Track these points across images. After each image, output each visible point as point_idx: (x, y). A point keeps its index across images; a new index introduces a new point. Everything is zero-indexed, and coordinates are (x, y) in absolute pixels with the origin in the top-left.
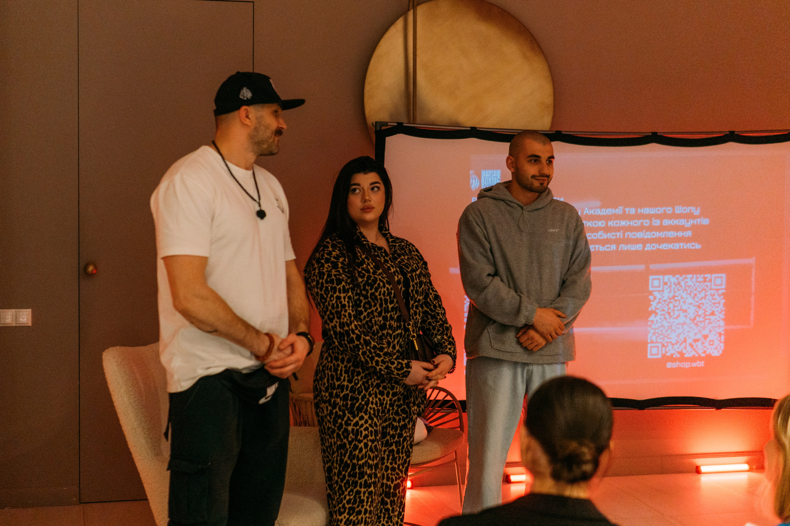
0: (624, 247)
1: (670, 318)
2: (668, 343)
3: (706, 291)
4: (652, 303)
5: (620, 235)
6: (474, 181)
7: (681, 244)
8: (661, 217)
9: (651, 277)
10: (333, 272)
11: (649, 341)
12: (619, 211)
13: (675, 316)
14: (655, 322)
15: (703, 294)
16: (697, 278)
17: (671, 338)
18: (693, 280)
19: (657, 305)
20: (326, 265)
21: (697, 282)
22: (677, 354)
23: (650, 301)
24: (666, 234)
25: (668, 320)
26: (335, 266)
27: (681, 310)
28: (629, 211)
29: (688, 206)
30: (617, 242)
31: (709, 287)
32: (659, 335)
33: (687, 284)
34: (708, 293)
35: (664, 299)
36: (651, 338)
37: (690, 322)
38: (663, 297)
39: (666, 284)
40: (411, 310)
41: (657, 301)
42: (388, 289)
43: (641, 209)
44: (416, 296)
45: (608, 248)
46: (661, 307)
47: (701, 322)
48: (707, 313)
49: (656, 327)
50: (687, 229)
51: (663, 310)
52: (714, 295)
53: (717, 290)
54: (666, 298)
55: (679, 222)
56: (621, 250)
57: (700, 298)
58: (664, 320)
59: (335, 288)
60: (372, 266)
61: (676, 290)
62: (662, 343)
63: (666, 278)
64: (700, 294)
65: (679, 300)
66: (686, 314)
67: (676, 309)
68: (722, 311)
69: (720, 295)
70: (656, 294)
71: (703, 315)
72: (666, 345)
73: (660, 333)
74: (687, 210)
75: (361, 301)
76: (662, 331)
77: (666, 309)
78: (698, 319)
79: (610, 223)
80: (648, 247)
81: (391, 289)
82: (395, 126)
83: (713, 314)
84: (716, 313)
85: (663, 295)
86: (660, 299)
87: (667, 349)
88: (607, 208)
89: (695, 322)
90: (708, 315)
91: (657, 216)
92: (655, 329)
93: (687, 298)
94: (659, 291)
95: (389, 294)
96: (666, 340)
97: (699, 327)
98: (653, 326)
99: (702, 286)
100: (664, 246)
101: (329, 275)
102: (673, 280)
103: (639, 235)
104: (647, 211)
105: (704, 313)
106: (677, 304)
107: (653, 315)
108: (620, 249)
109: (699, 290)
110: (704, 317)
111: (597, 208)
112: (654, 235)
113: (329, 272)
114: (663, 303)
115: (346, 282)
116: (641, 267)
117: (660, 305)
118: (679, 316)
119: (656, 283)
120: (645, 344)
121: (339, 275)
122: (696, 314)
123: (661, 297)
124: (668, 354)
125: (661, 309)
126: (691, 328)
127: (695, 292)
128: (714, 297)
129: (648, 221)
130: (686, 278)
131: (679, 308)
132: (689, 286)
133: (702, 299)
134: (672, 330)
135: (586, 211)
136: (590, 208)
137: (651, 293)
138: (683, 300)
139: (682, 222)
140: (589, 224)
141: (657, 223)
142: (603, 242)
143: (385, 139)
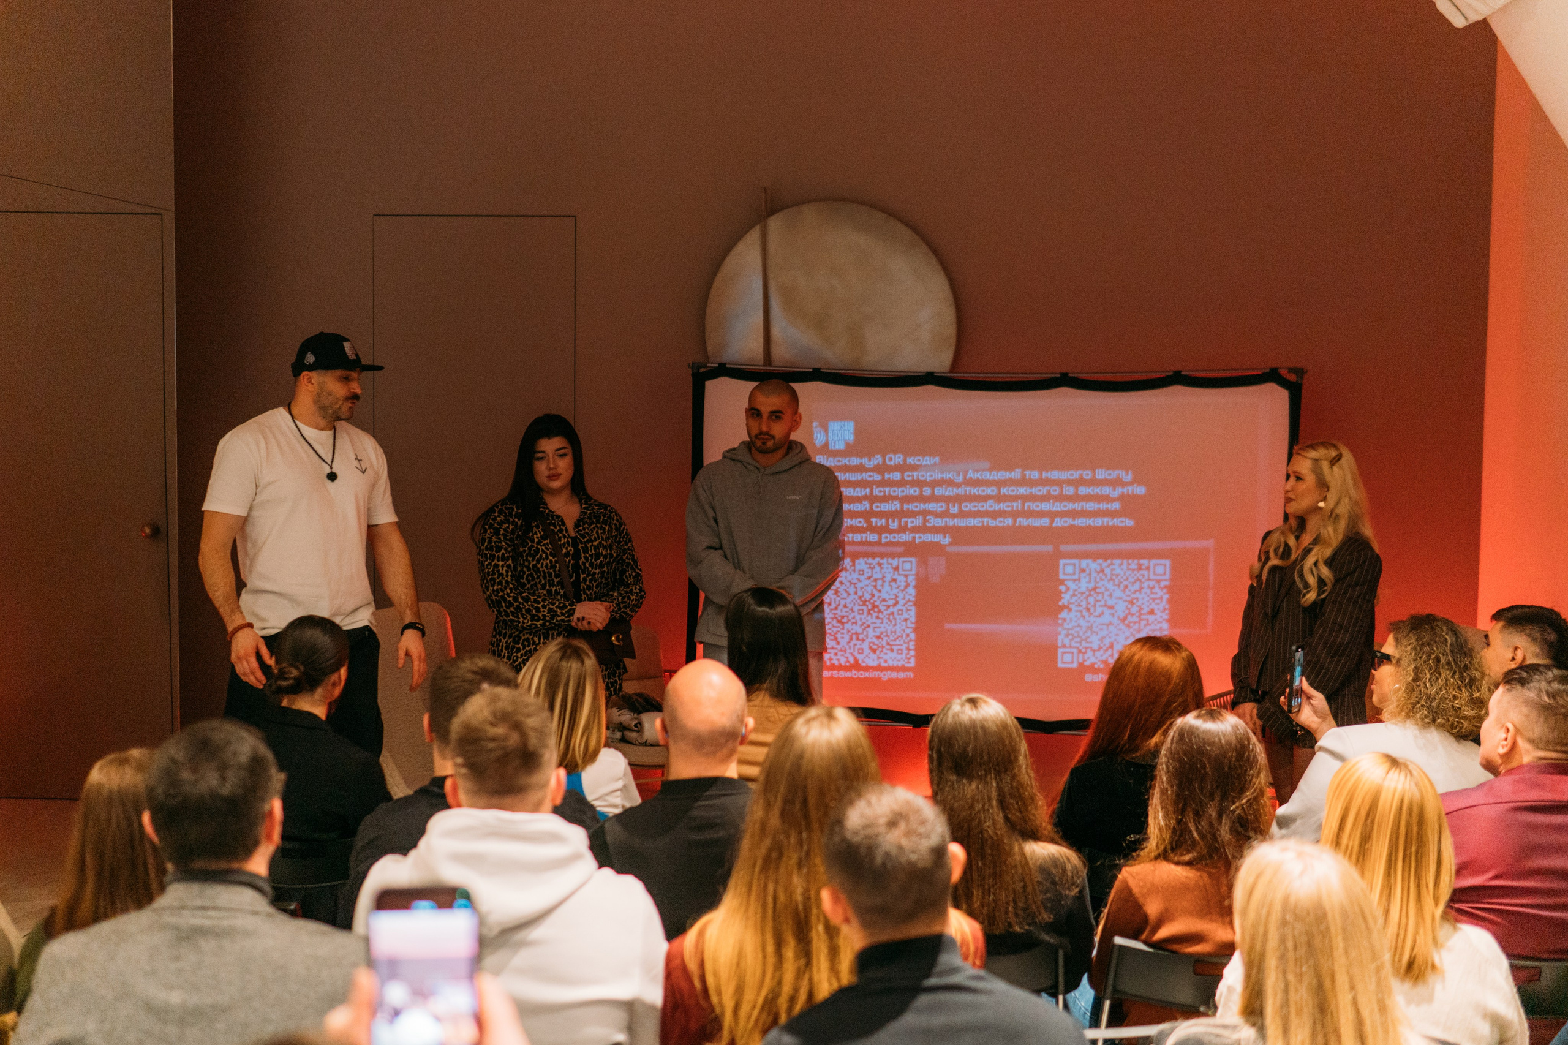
0: (1022, 521)
1: (1089, 617)
2: (1086, 648)
3: (1142, 582)
4: (1063, 595)
5: (1017, 506)
6: (819, 435)
7: (1105, 520)
8: (1076, 483)
9: (1062, 562)
10: (494, 539)
11: (1060, 644)
12: (1016, 474)
13: (1097, 613)
14: (1068, 621)
15: (1137, 586)
16: (1129, 564)
17: (1091, 642)
18: (1122, 567)
19: (1071, 598)
21: (1129, 569)
22: (1099, 663)
23: (1061, 592)
24: (1082, 506)
25: (1087, 618)
26: (497, 532)
27: (1106, 605)
28: (1030, 475)
29: (1114, 469)
30: (1015, 514)
31: (1146, 577)
32: (1074, 637)
33: (1114, 572)
34: (1145, 585)
35: (1080, 590)
36: (1063, 641)
37: (1118, 622)
38: (1079, 588)
39: (1083, 571)
40: (582, 584)
41: (1071, 592)
42: (551, 561)
43: (1047, 472)
45: (1001, 522)
46: (1076, 601)
47: (1135, 623)
48: (1142, 612)
49: (1070, 626)
50: (1113, 500)
51: (1080, 605)
52: (1153, 588)
53: (1158, 581)
54: (1083, 589)
55: (1101, 490)
56: (1020, 527)
57: (1132, 591)
58: (1081, 619)
59: (494, 555)
60: (539, 535)
61: (1098, 579)
62: (1078, 648)
63: (1084, 563)
64: (1133, 585)
65: (1103, 594)
66: (1112, 611)
67: (1098, 604)
68: (1165, 609)
69: (1162, 589)
70: (1070, 584)
71: (1137, 614)
72: (1083, 650)
73: (1076, 635)
74: (1113, 474)
75: (524, 573)
76: (1078, 632)
77: (1084, 603)
78: (1129, 618)
79: (1004, 491)
80: (1058, 523)
82: (716, 367)
83: (1152, 612)
84: (1156, 611)
85: (1079, 585)
86: (1076, 590)
87: (1086, 656)
88: (998, 470)
89: (1126, 622)
90: (1144, 614)
91: (1069, 482)
92: (1068, 629)
93: (1114, 590)
94: (1074, 580)
95: (554, 567)
96: (1084, 644)
97: (1131, 630)
98: (1066, 626)
99: (1135, 575)
100: (1080, 522)
101: (490, 542)
102: (1094, 565)
103: (1045, 506)
104: (1055, 475)
105: (1140, 611)
106: (1100, 597)
107: (1066, 611)
108: (1017, 524)
109: (1131, 580)
110: (1139, 616)
111: (984, 470)
112: (1066, 506)
113: (490, 538)
114: (1079, 595)
116: (1049, 548)
117: (1075, 598)
118: (1103, 613)
119: (1069, 569)
120: (1056, 648)
121: (499, 543)
122: (1127, 612)
123: (1077, 588)
124: (1087, 663)
125: (1076, 603)
126: (1120, 630)
127: (1126, 583)
128: (1154, 591)
129: (1056, 488)
130: (1112, 564)
131: (1103, 603)
132: (1117, 575)
133: (1135, 592)
134: (1093, 632)
135: (971, 474)
136: (976, 471)
137: (1062, 582)
138: (1108, 593)
139: (1106, 490)
140: (975, 491)
141: (1069, 490)
142: (994, 515)
143: (704, 384)
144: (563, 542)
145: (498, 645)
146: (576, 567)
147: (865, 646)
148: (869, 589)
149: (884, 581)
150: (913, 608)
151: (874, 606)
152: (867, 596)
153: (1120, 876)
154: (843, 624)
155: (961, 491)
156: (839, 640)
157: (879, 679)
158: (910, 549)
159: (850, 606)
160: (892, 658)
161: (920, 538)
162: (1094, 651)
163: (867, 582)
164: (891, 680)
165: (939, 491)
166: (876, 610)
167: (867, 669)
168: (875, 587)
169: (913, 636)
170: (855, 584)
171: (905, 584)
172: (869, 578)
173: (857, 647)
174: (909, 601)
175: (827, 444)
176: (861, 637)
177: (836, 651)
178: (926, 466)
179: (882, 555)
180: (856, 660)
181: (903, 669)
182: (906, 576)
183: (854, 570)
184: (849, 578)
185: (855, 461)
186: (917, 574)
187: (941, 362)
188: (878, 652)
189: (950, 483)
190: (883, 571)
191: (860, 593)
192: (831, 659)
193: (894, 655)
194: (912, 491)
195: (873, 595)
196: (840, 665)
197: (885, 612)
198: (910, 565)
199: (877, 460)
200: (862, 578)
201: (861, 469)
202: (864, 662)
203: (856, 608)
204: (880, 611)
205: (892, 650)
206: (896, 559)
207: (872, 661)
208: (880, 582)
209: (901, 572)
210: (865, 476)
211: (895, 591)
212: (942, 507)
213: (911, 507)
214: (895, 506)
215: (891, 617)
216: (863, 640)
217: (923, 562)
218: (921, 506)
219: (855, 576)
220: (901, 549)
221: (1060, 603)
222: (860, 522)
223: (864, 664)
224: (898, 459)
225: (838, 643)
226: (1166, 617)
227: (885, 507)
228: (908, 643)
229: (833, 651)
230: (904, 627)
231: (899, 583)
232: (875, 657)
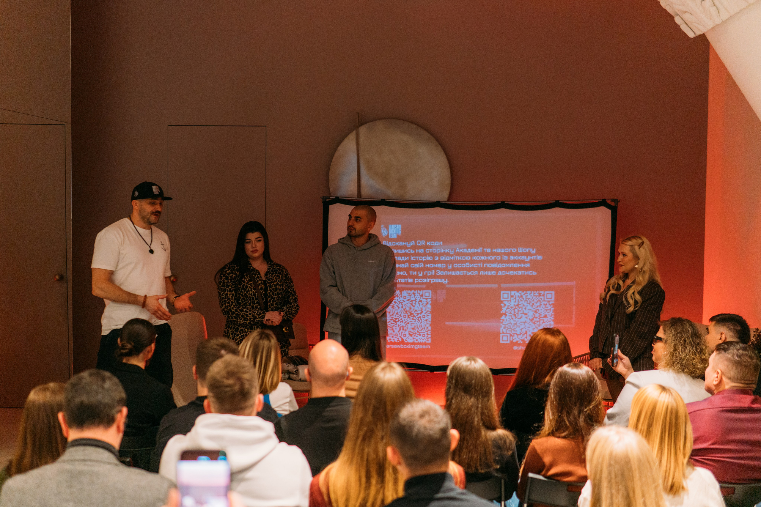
0: (483, 273)
1: (515, 318)
2: (514, 334)
4: (503, 308)
5: (480, 265)
6: (384, 231)
7: (523, 272)
8: (509, 254)
9: (502, 292)
11: (501, 332)
12: (480, 250)
13: (519, 317)
14: (505, 321)
15: (538, 304)
16: (534, 293)
17: (516, 331)
18: (531, 294)
19: (507, 310)
20: (223, 278)
21: (535, 296)
22: (520, 341)
23: (501, 307)
24: (512, 265)
25: (514, 319)
27: (523, 313)
28: (486, 250)
29: (527, 248)
30: (479, 269)
31: (543, 300)
33: (527, 297)
34: (542, 303)
35: (510, 306)
36: (502, 330)
37: (530, 321)
38: (511, 305)
39: (512, 296)
41: (506, 307)
42: (253, 292)
43: (495, 249)
44: (272, 295)
45: (472, 273)
46: (509, 311)
47: (537, 321)
48: (541, 316)
49: (506, 323)
50: (527, 262)
51: (511, 313)
52: (546, 305)
53: (549, 301)
54: (512, 305)
55: (521, 258)
56: (482, 275)
57: (536, 306)
58: (512, 319)
59: (226, 289)
60: (247, 280)
61: (519, 301)
62: (510, 334)
63: (513, 293)
64: (536, 303)
65: (522, 307)
66: (526, 316)
67: (520, 312)
68: (552, 315)
69: (550, 305)
70: (506, 303)
71: (539, 317)
72: (513, 335)
73: (509, 327)
74: (526, 250)
76: (510, 326)
77: (513, 312)
78: (535, 319)
79: (474, 258)
80: (500, 273)
81: (256, 292)
82: (334, 199)
83: (545, 316)
84: (548, 316)
85: (511, 303)
86: (509, 306)
87: (514, 338)
88: (471, 248)
89: (533, 321)
90: (542, 317)
91: (505, 254)
92: (505, 325)
93: (527, 306)
94: (508, 301)
96: (513, 332)
97: (536, 325)
98: (504, 323)
99: (538, 298)
100: (511, 273)
102: (517, 294)
103: (494, 265)
104: (499, 250)
105: (540, 316)
106: (520, 309)
107: (504, 316)
109: (535, 301)
110: (540, 319)
111: (464, 248)
112: (504, 265)
113: (224, 281)
114: (510, 308)
115: (231, 286)
116: (496, 286)
117: (508, 310)
118: (522, 317)
119: (506, 296)
121: (228, 283)
122: (534, 316)
123: (509, 305)
124: (514, 341)
125: (509, 312)
126: (530, 325)
127: (533, 302)
128: (546, 306)
129: (499, 257)
130: (526, 293)
131: (522, 312)
132: (529, 299)
133: (537, 307)
134: (517, 326)
135: (458, 250)
136: (460, 248)
137: (502, 302)
138: (524, 307)
139: (523, 258)
140: (460, 258)
141: (506, 258)
142: (469, 270)
143: (329, 206)
144: (259, 282)
145: (228, 333)
146: (266, 295)
147: (407, 333)
148: (409, 305)
149: (416, 302)
150: (430, 315)
151: (411, 314)
152: (408, 309)
153: (531, 444)
154: (396, 322)
155: (453, 258)
156: (394, 330)
157: (414, 349)
158: (429, 286)
159: (399, 314)
160: (420, 339)
161: (433, 280)
162: (518, 335)
163: (408, 302)
164: (419, 349)
165: (442, 258)
166: (412, 315)
167: (408, 344)
168: (412, 304)
169: (430, 328)
170: (402, 303)
171: (426, 303)
172: (408, 300)
173: (403, 333)
174: (428, 311)
175: (388, 235)
176: (405, 328)
177: (393, 335)
178: (436, 246)
179: (415, 289)
180: (402, 339)
181: (425, 344)
182: (427, 299)
183: (401, 296)
184: (399, 300)
185: (402, 244)
186: (432, 298)
187: (443, 196)
188: (413, 336)
189: (448, 254)
190: (415, 296)
191: (404, 307)
192: (390, 339)
193: (421, 337)
194: (429, 258)
195: (410, 308)
196: (395, 342)
197: (417, 317)
198: (428, 294)
199: (413, 243)
200: (405, 300)
201: (405, 247)
202: (406, 340)
203: (402, 315)
204: (414, 316)
205: (420, 335)
206: (422, 291)
207: (410, 340)
208: (414, 302)
209: (424, 297)
210: (407, 251)
211: (421, 306)
212: (444, 266)
213: (429, 266)
214: (421, 265)
215: (419, 319)
216: (406, 330)
217: (435, 292)
218: (434, 266)
219: (402, 299)
220: (424, 286)
221: (501, 312)
222: (404, 273)
223: (406, 342)
224: (423, 243)
225: (394, 332)
226: (553, 319)
227: (416, 266)
228: (428, 331)
229: (391, 335)
230: (426, 324)
231: (423, 303)
232: (411, 338)
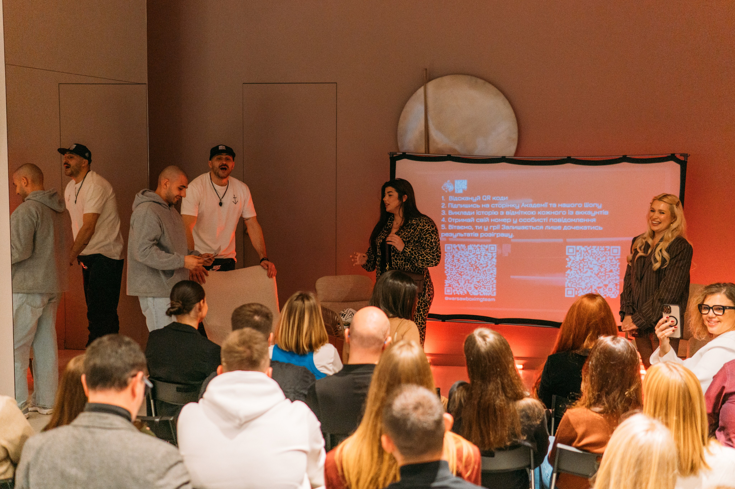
0: (548, 228)
1: (581, 273)
2: (579, 288)
3: (606, 257)
4: (568, 263)
5: (546, 220)
6: (450, 187)
7: (589, 227)
8: (575, 209)
9: (567, 247)
11: (566, 286)
12: (545, 205)
13: (584, 272)
14: (570, 275)
15: (604, 259)
16: (600, 248)
17: (581, 285)
18: (597, 249)
21: (600, 250)
23: (567, 261)
24: (577, 220)
25: (580, 274)
27: (588, 268)
28: (552, 205)
29: (593, 203)
30: (544, 224)
31: (609, 254)
32: (573, 283)
33: (593, 252)
34: (608, 258)
35: (576, 261)
36: (567, 284)
37: (595, 276)
39: (577, 251)
41: (571, 261)
43: (560, 204)
45: (538, 228)
47: (603, 276)
48: (607, 271)
49: (571, 277)
50: (593, 217)
51: (576, 268)
52: (612, 259)
53: (615, 256)
54: (578, 260)
55: (587, 213)
56: (547, 230)
58: (577, 274)
61: (585, 255)
62: (575, 288)
63: (578, 247)
64: (602, 258)
65: (587, 262)
66: (592, 271)
67: (585, 267)
68: (618, 270)
69: (616, 260)
70: (571, 257)
71: (604, 272)
72: (578, 289)
73: (574, 282)
74: (592, 205)
76: (575, 281)
77: (578, 267)
78: (600, 274)
79: (539, 213)
80: (565, 228)
82: (401, 155)
83: (611, 271)
84: (613, 271)
85: (576, 258)
86: (573, 261)
87: (579, 292)
88: (537, 203)
89: (599, 276)
91: (571, 209)
92: (570, 279)
93: (593, 261)
94: (573, 256)
96: (578, 286)
97: (601, 279)
98: (569, 277)
99: (603, 253)
100: (576, 228)
102: (583, 249)
103: (559, 220)
104: (564, 205)
105: (605, 271)
106: (586, 264)
107: (569, 270)
108: (546, 229)
109: (601, 255)
110: (605, 273)
111: (530, 203)
112: (569, 220)
114: (576, 263)
116: (561, 240)
117: (573, 264)
118: (587, 272)
119: (571, 250)
120: (563, 288)
122: (599, 271)
123: (574, 259)
125: (574, 267)
126: (596, 279)
127: (599, 257)
128: (612, 261)
129: (565, 212)
130: (592, 248)
131: (587, 266)
132: (594, 254)
133: (603, 261)
134: (582, 280)
135: (523, 205)
136: (525, 203)
137: (567, 256)
138: (590, 262)
139: (589, 213)
140: (525, 213)
141: (571, 213)
142: (534, 224)
143: (395, 162)
147: (472, 286)
148: (474, 259)
149: (481, 256)
150: (495, 268)
151: (477, 267)
152: (473, 263)
153: (565, 414)
154: (462, 275)
155: (518, 213)
156: (460, 283)
157: (479, 301)
158: (494, 240)
159: (465, 267)
160: (485, 292)
161: (499, 235)
162: (583, 289)
163: (473, 256)
164: (484, 302)
165: (508, 213)
166: (477, 269)
167: (473, 296)
168: (477, 258)
169: (495, 281)
170: (467, 257)
171: (491, 257)
172: (474, 254)
173: (468, 287)
174: (493, 265)
175: (454, 190)
176: (470, 282)
177: (458, 288)
178: (502, 201)
179: (481, 243)
180: (468, 292)
181: (490, 297)
182: (492, 253)
183: (467, 250)
184: (465, 254)
185: (467, 199)
186: (497, 252)
187: (510, 151)
188: (478, 289)
189: (513, 209)
190: (481, 251)
191: (470, 261)
192: (456, 292)
193: (486, 290)
194: (495, 213)
195: (476, 262)
196: (460, 294)
197: (482, 270)
198: (494, 248)
199: (478, 198)
200: (471, 254)
201: (470, 202)
202: (471, 293)
203: (468, 268)
204: (479, 270)
205: (485, 288)
206: (487, 245)
207: (475, 293)
208: (479, 256)
209: (489, 251)
210: (472, 206)
211: (486, 260)
212: (509, 220)
213: (494, 220)
214: (487, 220)
215: (485, 273)
216: (471, 283)
217: (500, 246)
218: (499, 220)
219: (468, 253)
220: (489, 240)
221: (566, 267)
222: (470, 227)
223: (471, 295)
224: (488, 198)
225: (459, 284)
226: (619, 274)
227: (482, 220)
228: (493, 285)
229: (457, 288)
230: (491, 277)
231: (488, 257)
232: (477, 291)
